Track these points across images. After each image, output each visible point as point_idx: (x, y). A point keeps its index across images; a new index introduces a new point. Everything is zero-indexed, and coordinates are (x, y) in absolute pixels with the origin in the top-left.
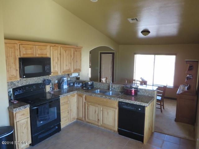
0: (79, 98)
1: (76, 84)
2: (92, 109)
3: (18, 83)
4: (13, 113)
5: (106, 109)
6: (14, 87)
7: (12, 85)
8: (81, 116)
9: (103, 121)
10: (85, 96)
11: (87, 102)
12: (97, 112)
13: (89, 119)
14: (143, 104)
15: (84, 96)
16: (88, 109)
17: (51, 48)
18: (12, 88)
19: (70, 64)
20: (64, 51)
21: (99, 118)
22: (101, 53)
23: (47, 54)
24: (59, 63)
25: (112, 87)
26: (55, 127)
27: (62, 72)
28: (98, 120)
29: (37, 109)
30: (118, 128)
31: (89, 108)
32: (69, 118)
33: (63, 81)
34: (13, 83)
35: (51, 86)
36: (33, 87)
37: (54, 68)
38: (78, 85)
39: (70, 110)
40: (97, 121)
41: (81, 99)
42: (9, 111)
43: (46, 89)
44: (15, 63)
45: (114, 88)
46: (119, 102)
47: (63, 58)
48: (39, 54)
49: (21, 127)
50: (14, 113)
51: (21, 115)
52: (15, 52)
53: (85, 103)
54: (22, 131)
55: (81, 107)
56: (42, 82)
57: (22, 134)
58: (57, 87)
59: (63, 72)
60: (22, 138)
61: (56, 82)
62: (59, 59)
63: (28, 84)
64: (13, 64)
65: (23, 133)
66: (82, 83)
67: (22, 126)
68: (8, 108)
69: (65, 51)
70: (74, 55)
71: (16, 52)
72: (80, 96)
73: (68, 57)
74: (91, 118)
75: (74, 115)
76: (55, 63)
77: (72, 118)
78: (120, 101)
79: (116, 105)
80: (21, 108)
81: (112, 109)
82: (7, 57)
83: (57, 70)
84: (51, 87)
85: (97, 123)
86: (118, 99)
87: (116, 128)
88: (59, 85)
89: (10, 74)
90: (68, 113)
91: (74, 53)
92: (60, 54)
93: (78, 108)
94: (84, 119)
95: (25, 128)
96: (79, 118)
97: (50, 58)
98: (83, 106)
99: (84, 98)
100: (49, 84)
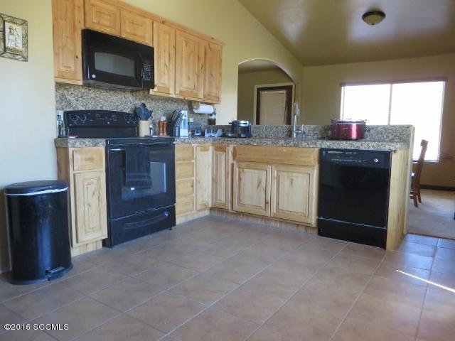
0: (217, 157)
1: (208, 133)
2: (251, 177)
3: (77, 100)
4: (66, 149)
5: (285, 174)
6: (68, 109)
7: (63, 103)
8: (223, 199)
9: (278, 204)
10: (234, 148)
11: (238, 161)
12: (263, 184)
13: (243, 205)
14: (386, 147)
15: (230, 149)
16: (240, 179)
17: (155, 25)
18: (63, 109)
19: (196, 76)
20: (184, 42)
21: (268, 199)
22: (259, 90)
23: (144, 38)
24: (172, 67)
25: (298, 130)
26: (162, 212)
27: (177, 93)
28: (266, 203)
29: (123, 153)
30: (317, 217)
31: (242, 176)
32: (193, 202)
33: (179, 115)
34: (66, 98)
35: (151, 127)
36: (110, 117)
37: (160, 77)
38: (213, 135)
39: (198, 182)
40: (263, 205)
41: (224, 156)
42: (57, 148)
43: (140, 131)
44: (73, 39)
45: (304, 133)
46: (322, 150)
47: (182, 58)
48: (127, 33)
49: (85, 188)
50: (71, 150)
51: (86, 160)
52: (73, 12)
53: (233, 165)
54: (86, 200)
55: (223, 177)
56: (131, 113)
57: (86, 205)
58: (165, 129)
59: (181, 92)
60: (87, 218)
61: (163, 119)
62: (173, 57)
63: (98, 108)
64: (69, 40)
65: (89, 205)
66: (223, 131)
67: (87, 188)
68: (56, 141)
69: (186, 42)
70: (205, 58)
71: (76, 12)
72: (220, 149)
73: (191, 56)
74: (246, 200)
75: (205, 195)
76: (162, 65)
77: (200, 202)
78: (323, 147)
79: (313, 157)
80: (87, 141)
81: (303, 170)
82: (55, 19)
83: (167, 83)
84: (151, 129)
85: (262, 213)
86: (320, 142)
87: (313, 219)
88: (171, 125)
89: (61, 62)
90: (192, 186)
91: (205, 54)
92: (175, 47)
93: (215, 180)
94: (230, 205)
95: (94, 193)
96: (217, 206)
97: (153, 49)
98: (227, 174)
99: (230, 153)
100: (146, 119)
